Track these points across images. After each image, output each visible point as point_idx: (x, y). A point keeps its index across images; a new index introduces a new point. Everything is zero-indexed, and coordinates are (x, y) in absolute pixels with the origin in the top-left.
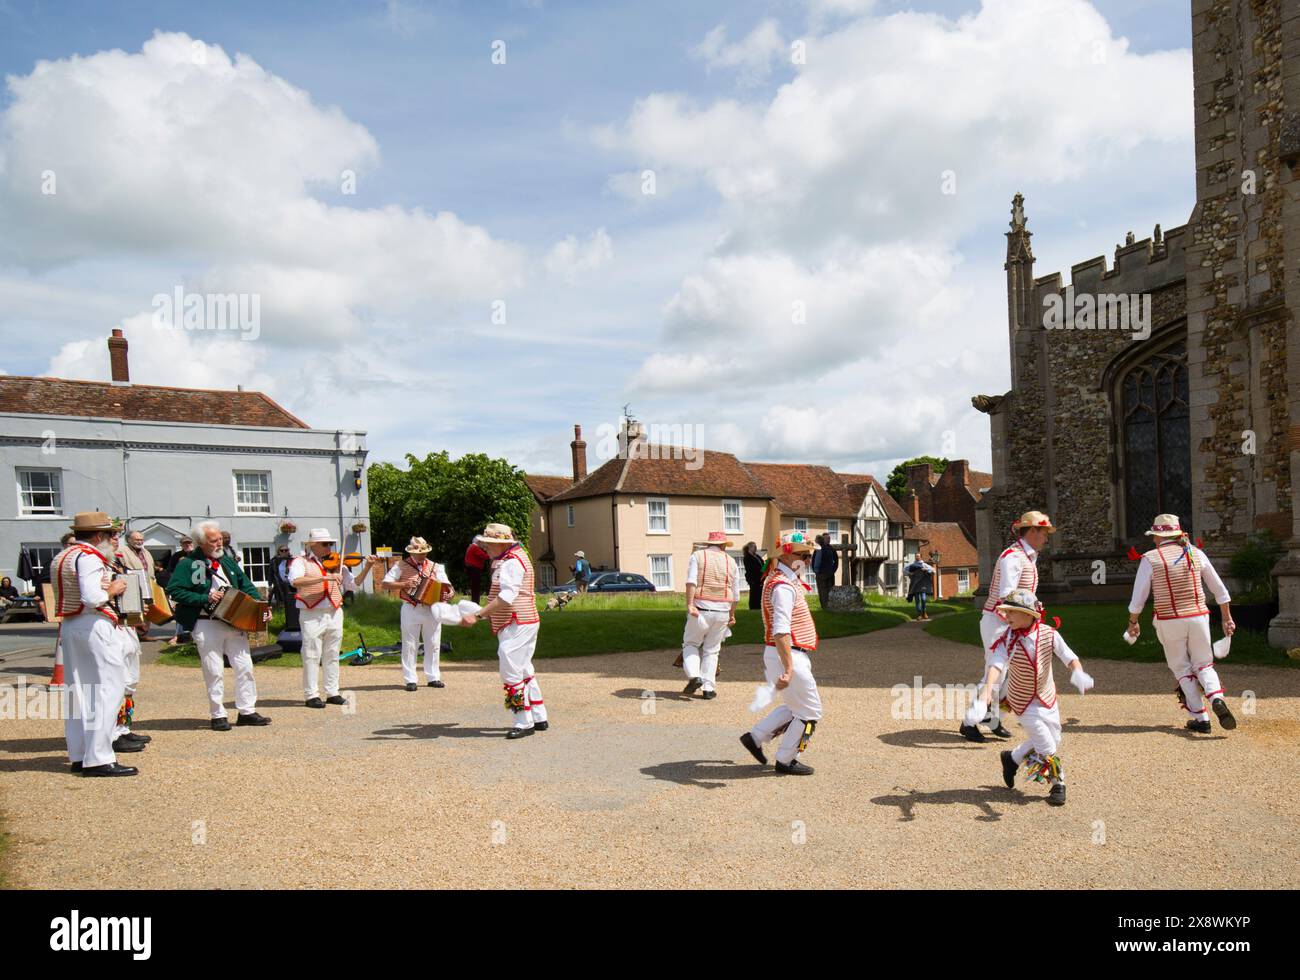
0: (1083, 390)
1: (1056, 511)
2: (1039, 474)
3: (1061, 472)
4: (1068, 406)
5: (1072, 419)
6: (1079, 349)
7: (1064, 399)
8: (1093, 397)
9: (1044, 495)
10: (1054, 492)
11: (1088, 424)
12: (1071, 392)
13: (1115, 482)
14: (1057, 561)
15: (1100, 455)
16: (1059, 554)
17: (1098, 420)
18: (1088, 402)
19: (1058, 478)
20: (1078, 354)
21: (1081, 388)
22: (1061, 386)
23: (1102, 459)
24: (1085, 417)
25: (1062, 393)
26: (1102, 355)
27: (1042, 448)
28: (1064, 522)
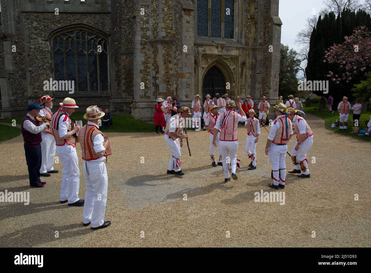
0: (40, 39)
1: (29, 80)
2: (23, 67)
3: (31, 67)
4: (34, 44)
5: (35, 48)
6: (38, 24)
7: (32, 41)
8: (44, 42)
9: (25, 75)
10: (28, 74)
11: (42, 51)
12: (35, 39)
13: (52, 73)
14: (30, 99)
15: (46, 63)
16: (31, 96)
17: (46, 51)
18: (42, 44)
19: (30, 69)
20: (37, 25)
21: (38, 38)
22: (31, 35)
23: (47, 64)
24: (41, 49)
25: (31, 38)
26: (47, 29)
27: (23, 57)
28: (32, 85)
